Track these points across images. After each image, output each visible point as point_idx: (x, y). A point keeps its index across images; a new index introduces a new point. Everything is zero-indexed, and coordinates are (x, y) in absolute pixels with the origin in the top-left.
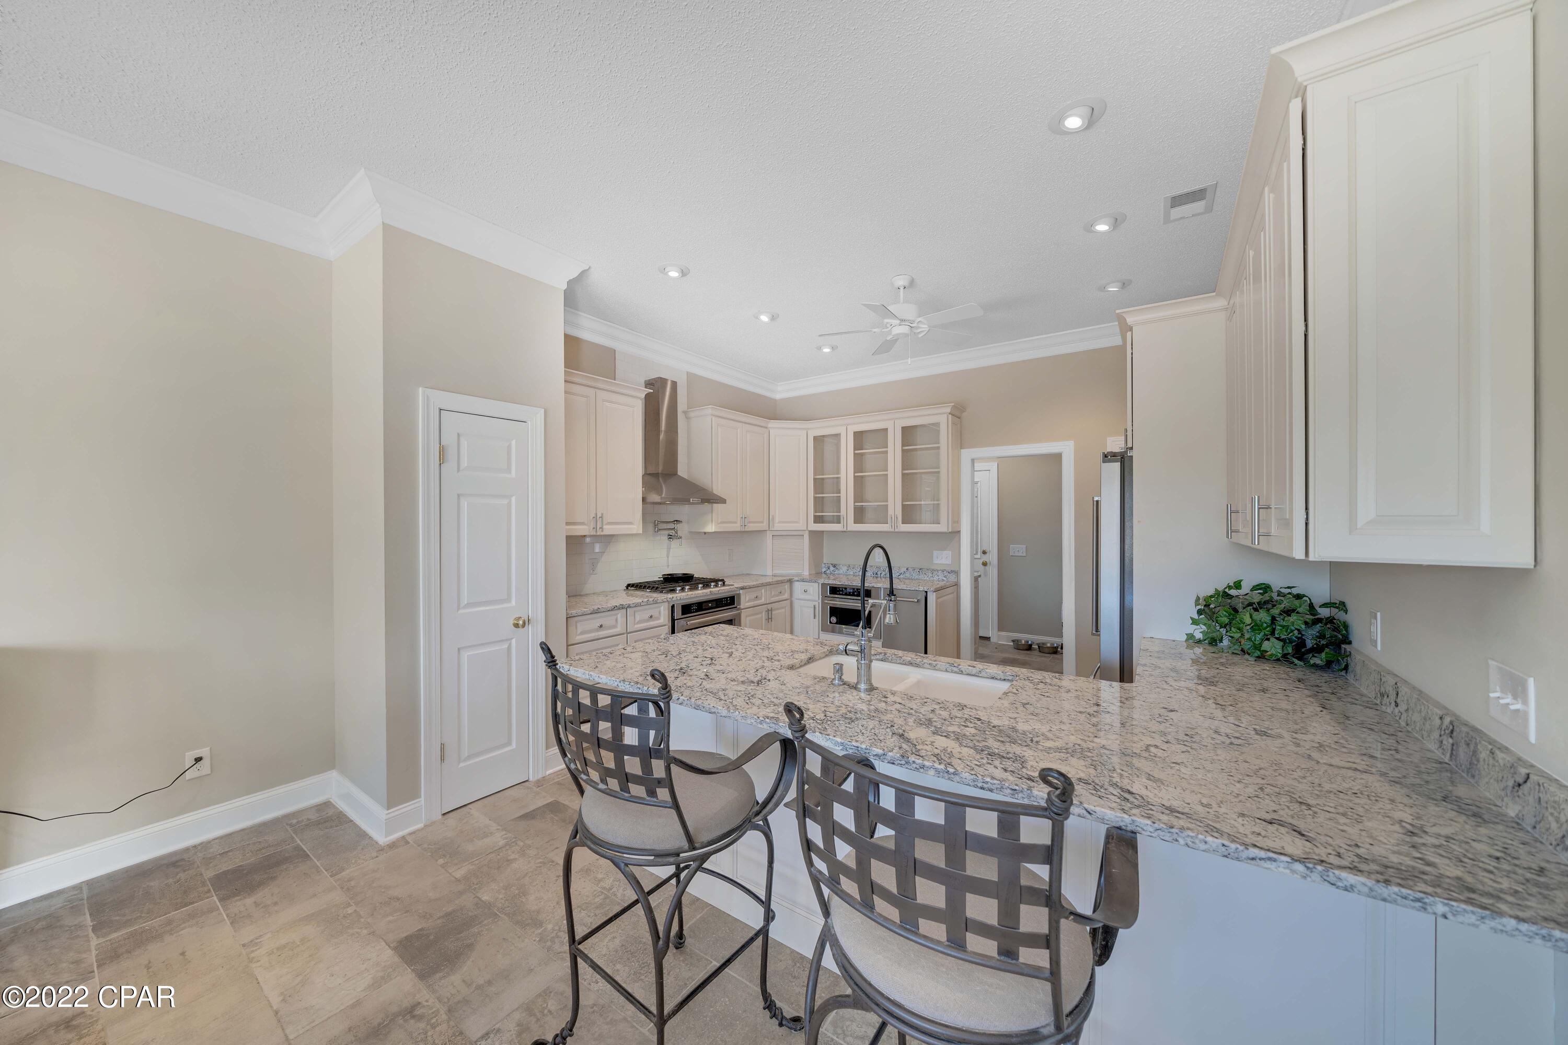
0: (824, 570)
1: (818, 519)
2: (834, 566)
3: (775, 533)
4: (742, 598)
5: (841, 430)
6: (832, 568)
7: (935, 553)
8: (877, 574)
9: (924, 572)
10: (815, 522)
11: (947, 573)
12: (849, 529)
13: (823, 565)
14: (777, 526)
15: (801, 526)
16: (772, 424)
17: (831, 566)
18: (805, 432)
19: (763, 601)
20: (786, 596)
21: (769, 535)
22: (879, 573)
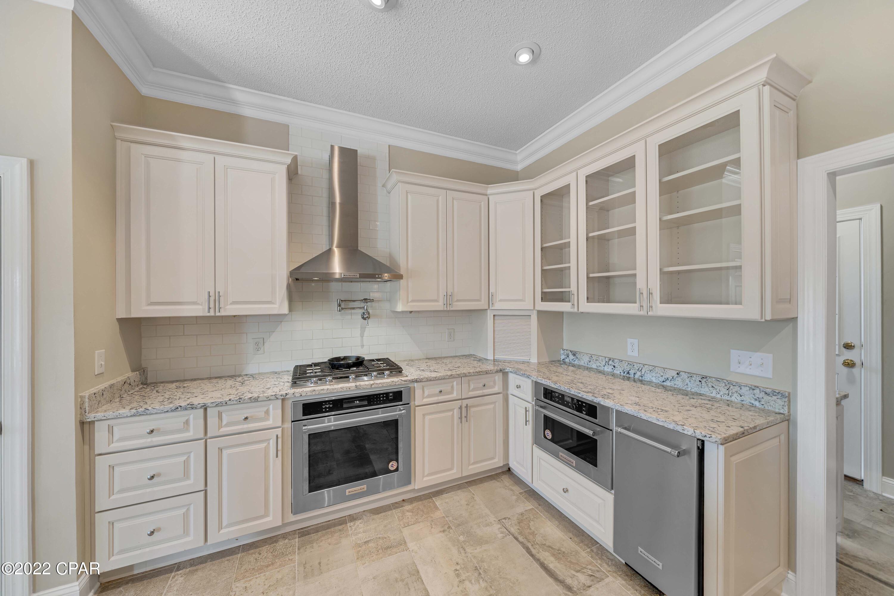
0: (563, 357)
1: (546, 297)
2: (574, 355)
3: (496, 313)
4: (418, 393)
5: (570, 179)
6: (571, 357)
7: (735, 354)
8: (628, 373)
9: (710, 385)
10: (542, 300)
11: (762, 395)
12: (581, 310)
13: (562, 352)
14: (498, 305)
15: (528, 305)
16: (492, 190)
17: (570, 354)
18: (532, 192)
19: (454, 395)
20: (497, 388)
21: (490, 315)
22: (632, 372)
